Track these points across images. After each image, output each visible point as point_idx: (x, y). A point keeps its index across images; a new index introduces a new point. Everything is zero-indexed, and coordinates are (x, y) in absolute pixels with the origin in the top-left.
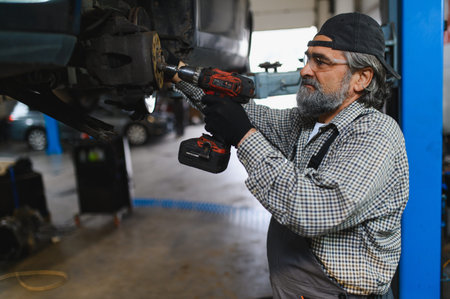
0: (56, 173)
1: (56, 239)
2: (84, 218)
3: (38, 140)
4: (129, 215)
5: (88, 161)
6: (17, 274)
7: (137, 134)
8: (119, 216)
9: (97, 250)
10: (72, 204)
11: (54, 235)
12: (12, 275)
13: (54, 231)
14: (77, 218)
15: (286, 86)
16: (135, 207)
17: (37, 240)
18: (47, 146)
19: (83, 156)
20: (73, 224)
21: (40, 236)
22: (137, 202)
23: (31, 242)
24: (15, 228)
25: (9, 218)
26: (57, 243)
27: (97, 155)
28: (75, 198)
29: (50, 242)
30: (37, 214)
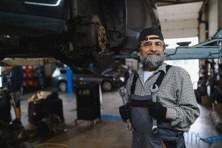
0: (69, 101)
1: (65, 130)
2: (79, 121)
3: (63, 87)
4: (100, 122)
5: (82, 95)
6: (47, 144)
7: (108, 86)
8: (95, 122)
9: (83, 136)
10: (74, 115)
11: (65, 129)
12: (45, 144)
13: (65, 126)
14: (76, 121)
15: (169, 55)
16: (103, 119)
17: (57, 130)
18: (67, 89)
19: (80, 92)
20: (74, 124)
21: (59, 128)
22: (104, 116)
23: (54, 130)
24: (48, 123)
25: (46, 119)
26: (66, 132)
27: (87, 92)
28: (76, 112)
29: (63, 131)
30: (58, 118)
